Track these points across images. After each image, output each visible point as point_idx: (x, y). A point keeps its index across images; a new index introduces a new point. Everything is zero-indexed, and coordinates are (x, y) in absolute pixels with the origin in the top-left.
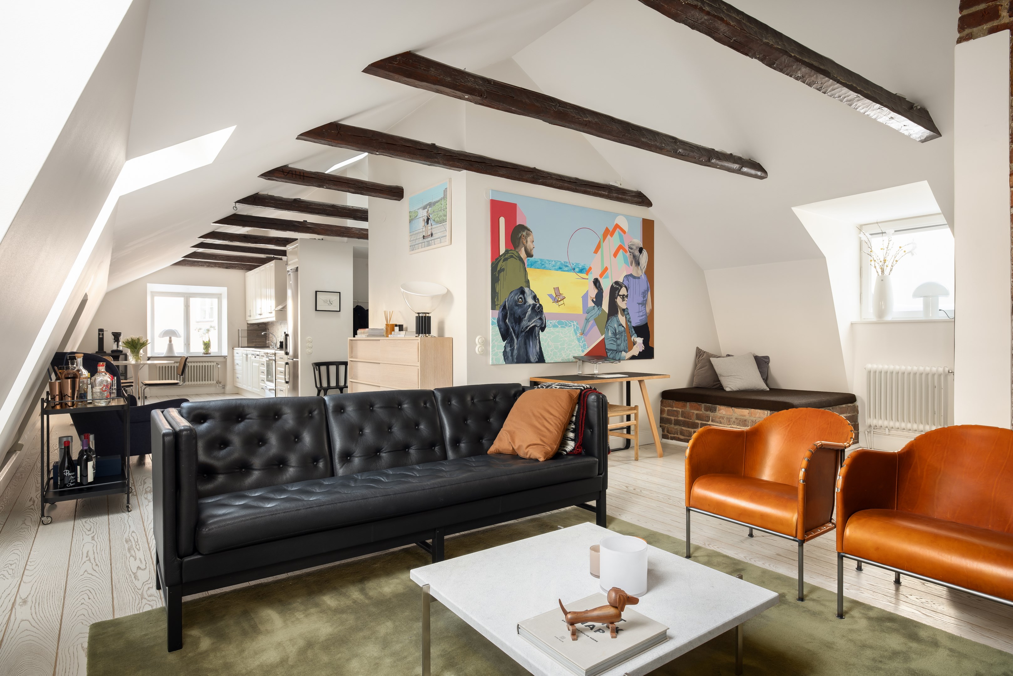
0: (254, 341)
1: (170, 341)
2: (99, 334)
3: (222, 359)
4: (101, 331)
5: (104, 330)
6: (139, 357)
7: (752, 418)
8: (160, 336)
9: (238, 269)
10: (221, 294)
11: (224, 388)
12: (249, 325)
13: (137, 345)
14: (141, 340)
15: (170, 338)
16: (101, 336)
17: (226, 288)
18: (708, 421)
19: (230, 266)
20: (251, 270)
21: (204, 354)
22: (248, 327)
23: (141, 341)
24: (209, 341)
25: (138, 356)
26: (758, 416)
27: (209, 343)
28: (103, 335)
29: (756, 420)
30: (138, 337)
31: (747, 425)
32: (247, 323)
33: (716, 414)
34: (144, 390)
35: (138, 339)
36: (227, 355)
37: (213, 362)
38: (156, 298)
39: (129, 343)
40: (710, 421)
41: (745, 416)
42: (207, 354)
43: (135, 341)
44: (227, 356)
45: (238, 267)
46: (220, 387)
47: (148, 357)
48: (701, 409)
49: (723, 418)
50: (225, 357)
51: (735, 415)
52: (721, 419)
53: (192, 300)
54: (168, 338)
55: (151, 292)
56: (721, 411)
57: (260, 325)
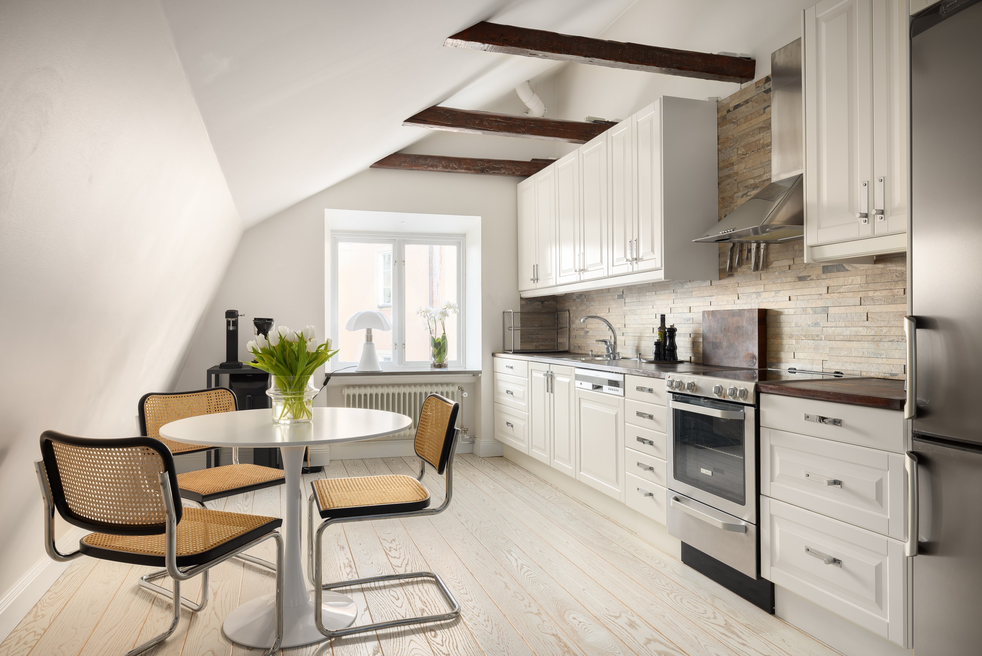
0: (534, 337)
1: (369, 338)
2: (228, 323)
3: (468, 379)
4: (232, 315)
5: (239, 314)
6: (302, 404)
8: (348, 328)
9: (504, 173)
10: (464, 235)
11: (473, 442)
12: (524, 302)
13: (297, 359)
14: (309, 344)
15: (369, 331)
16: (231, 328)
17: (479, 218)
19: (488, 167)
20: (528, 176)
21: (435, 366)
22: (522, 306)
23: (311, 347)
24: (444, 338)
25: (300, 399)
27: (444, 344)
28: (235, 324)
30: (299, 332)
32: (521, 298)
34: (320, 531)
35: (302, 339)
36: (480, 369)
37: (453, 384)
38: (342, 246)
39: (272, 354)
42: (440, 366)
43: (291, 344)
44: (480, 372)
45: (505, 168)
46: (466, 440)
47: (326, 375)
50: (475, 374)
53: (409, 249)
54: (364, 332)
55: (332, 231)
57: (546, 303)
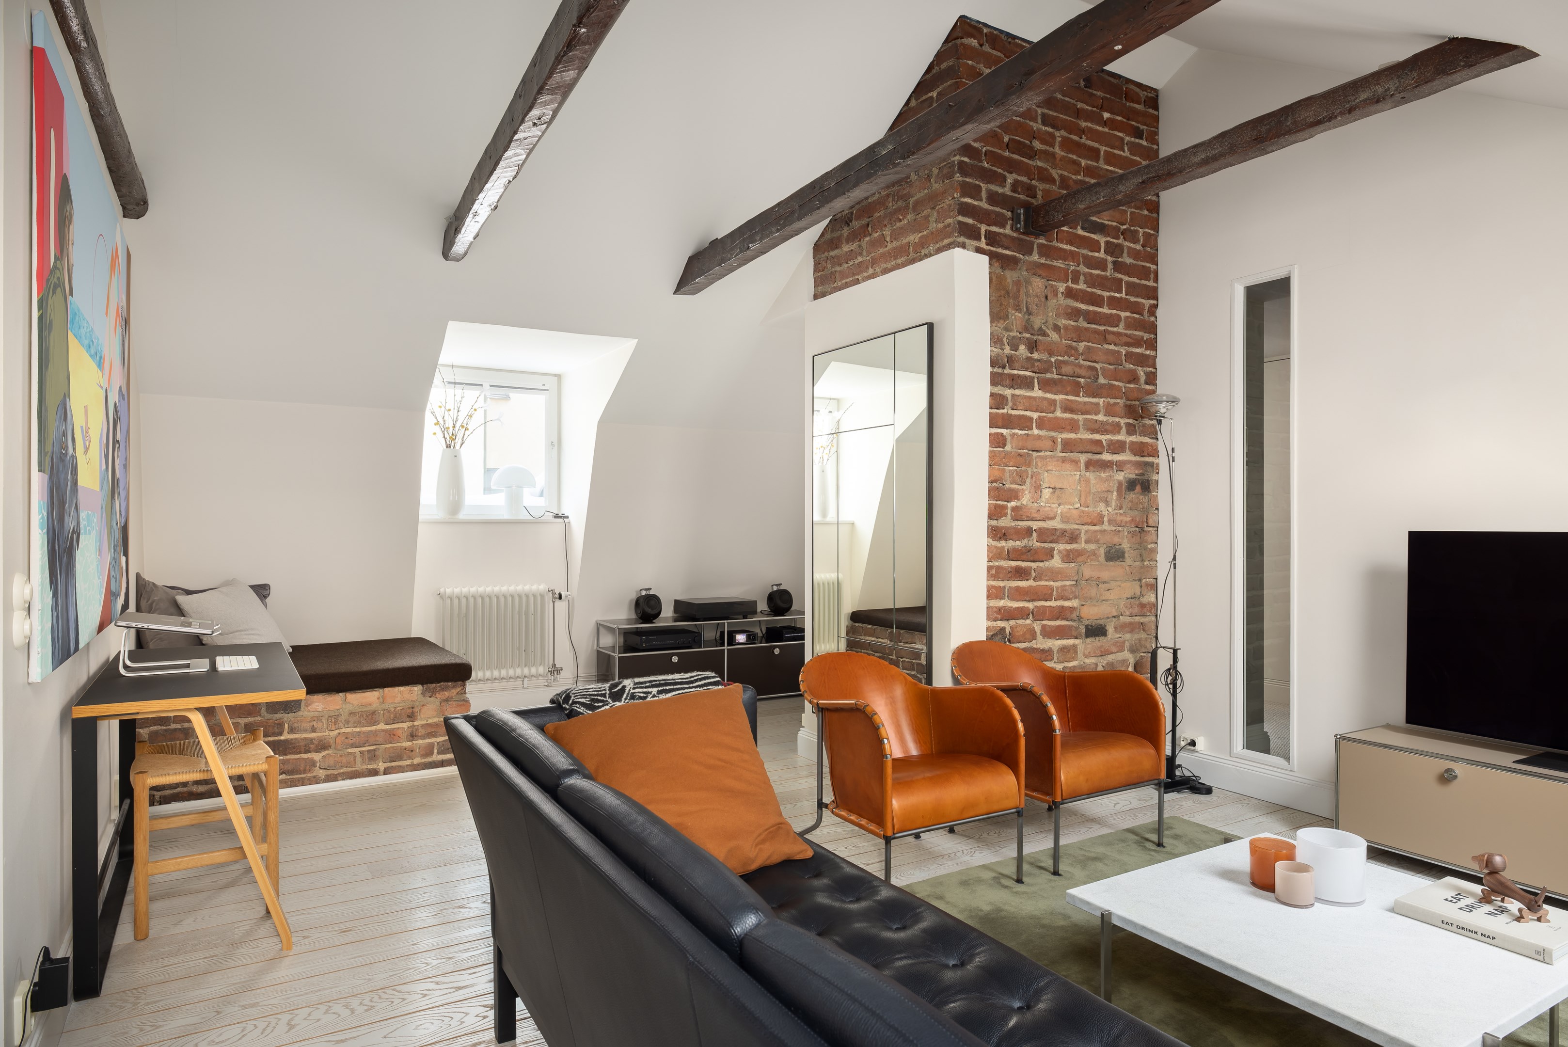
7: (386, 706)
18: (281, 734)
26: (398, 700)
29: (396, 708)
31: (376, 722)
33: (300, 713)
40: (286, 732)
41: (370, 704)
48: (259, 712)
49: (319, 719)
51: (349, 708)
52: (314, 723)
56: (314, 706)
